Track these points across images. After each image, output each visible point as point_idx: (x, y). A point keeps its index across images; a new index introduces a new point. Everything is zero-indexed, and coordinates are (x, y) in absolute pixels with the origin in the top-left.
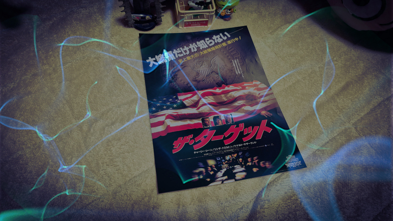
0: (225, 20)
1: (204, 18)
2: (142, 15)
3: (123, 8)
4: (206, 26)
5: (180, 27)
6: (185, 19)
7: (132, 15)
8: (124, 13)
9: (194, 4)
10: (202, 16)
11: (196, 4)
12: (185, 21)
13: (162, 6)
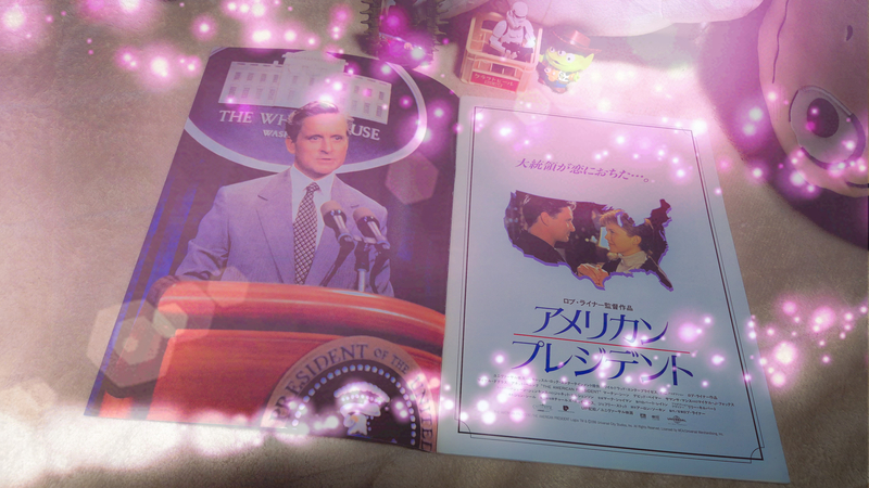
0: (555, 91)
1: (513, 75)
2: (399, 39)
3: (366, 17)
4: (512, 92)
5: (463, 80)
6: (477, 67)
7: (380, 34)
8: (367, 26)
9: (498, 45)
10: (510, 71)
11: (504, 45)
12: (474, 70)
13: (438, 32)
